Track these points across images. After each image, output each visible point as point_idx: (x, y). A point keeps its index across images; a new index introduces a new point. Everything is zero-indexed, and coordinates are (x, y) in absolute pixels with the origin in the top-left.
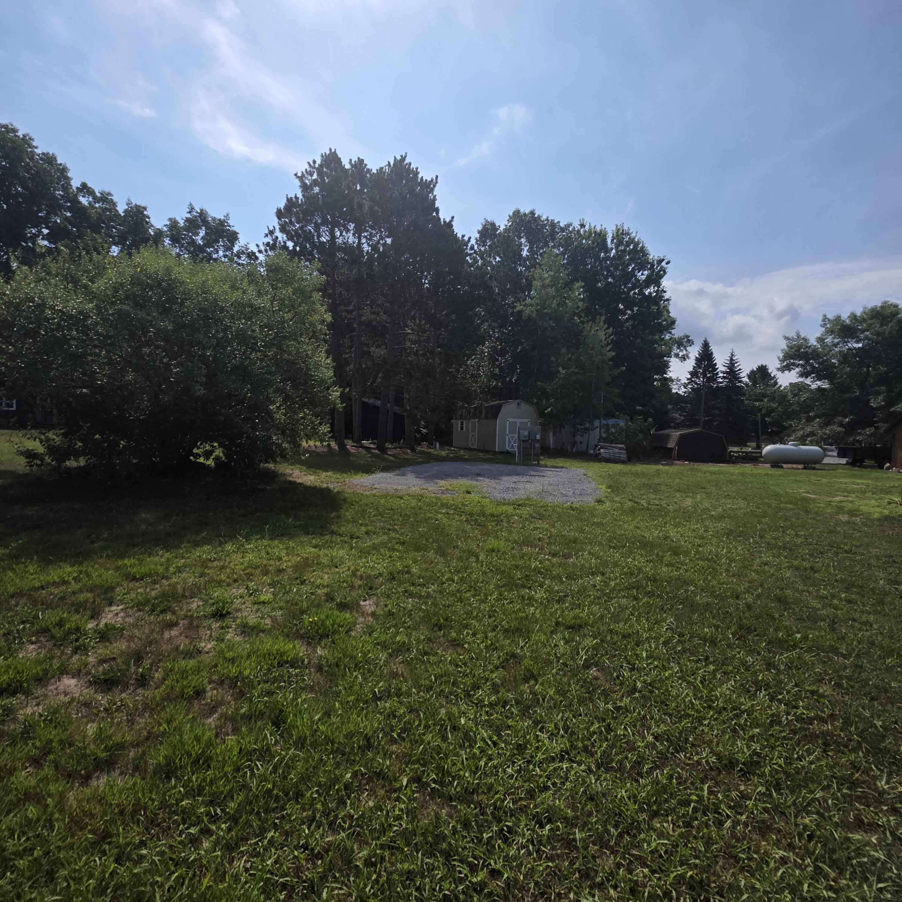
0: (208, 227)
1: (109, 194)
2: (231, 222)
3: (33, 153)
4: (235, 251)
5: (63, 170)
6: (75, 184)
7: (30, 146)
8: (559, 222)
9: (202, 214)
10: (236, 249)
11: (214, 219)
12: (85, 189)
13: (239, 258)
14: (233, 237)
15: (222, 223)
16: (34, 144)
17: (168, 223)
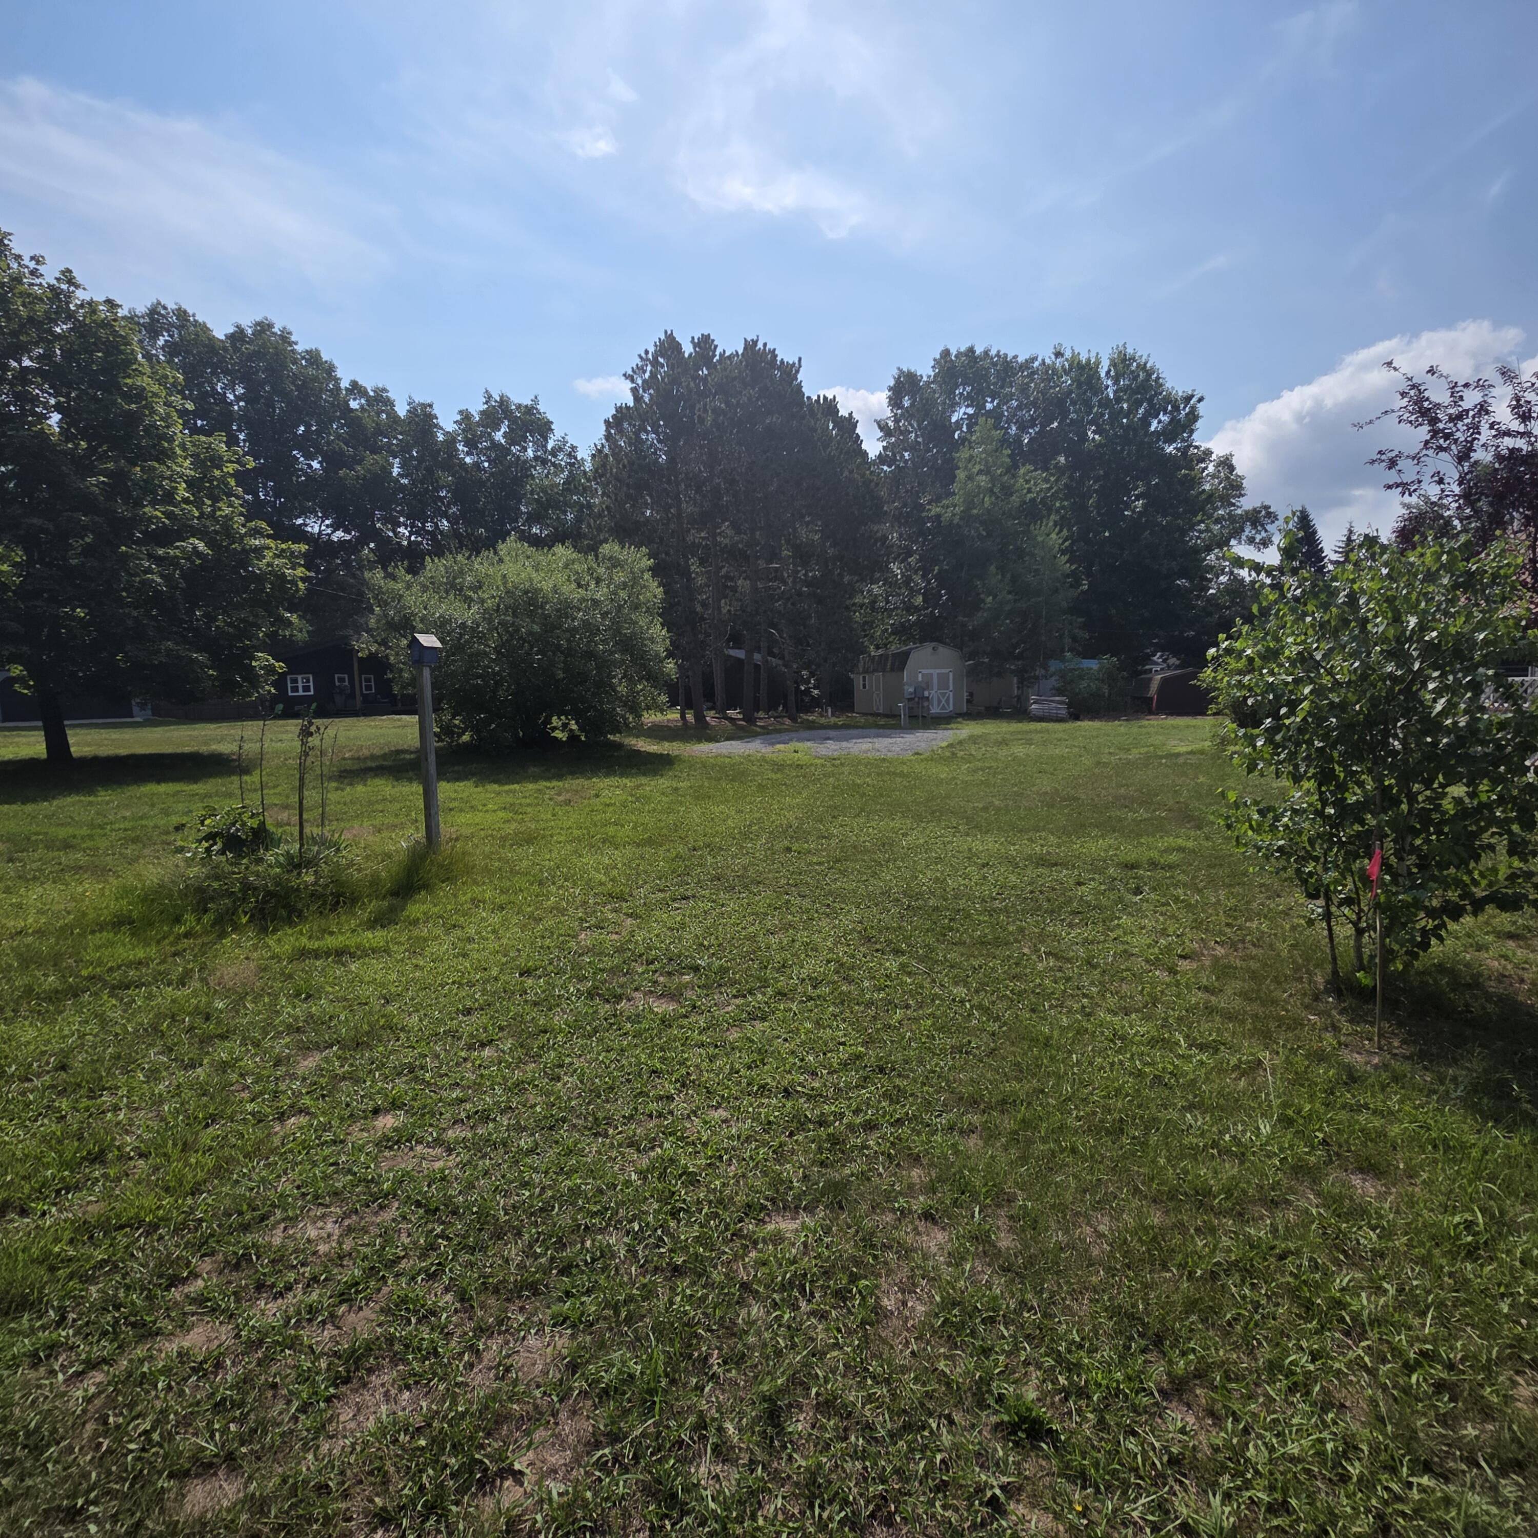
0: (513, 420)
1: (385, 390)
2: (541, 408)
3: (293, 351)
4: (549, 447)
5: (330, 369)
6: (345, 384)
7: (291, 344)
8: (1016, 357)
9: (504, 402)
10: (550, 446)
11: (519, 406)
12: (356, 388)
13: (555, 456)
14: (545, 427)
15: (530, 410)
16: (293, 338)
17: (459, 418)
